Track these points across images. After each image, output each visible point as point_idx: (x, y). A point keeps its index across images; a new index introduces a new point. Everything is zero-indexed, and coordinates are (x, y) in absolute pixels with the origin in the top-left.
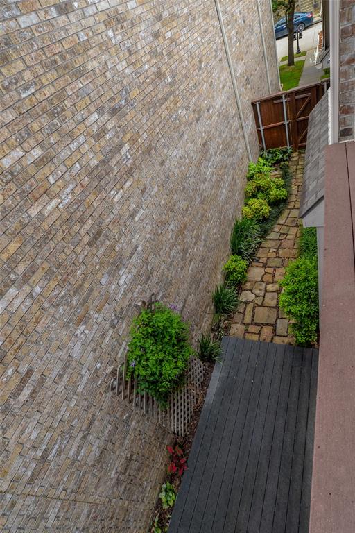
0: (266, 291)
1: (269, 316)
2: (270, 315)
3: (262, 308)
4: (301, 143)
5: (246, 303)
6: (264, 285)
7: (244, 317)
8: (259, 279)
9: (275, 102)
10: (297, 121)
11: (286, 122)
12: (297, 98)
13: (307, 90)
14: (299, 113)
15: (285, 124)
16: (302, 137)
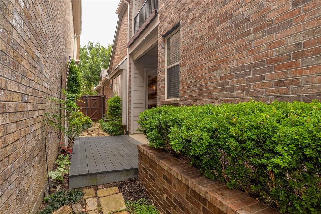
4: (92, 118)
9: (83, 98)
10: (92, 108)
11: (87, 107)
12: (92, 99)
13: (96, 97)
14: (93, 105)
15: (86, 108)
16: (93, 115)
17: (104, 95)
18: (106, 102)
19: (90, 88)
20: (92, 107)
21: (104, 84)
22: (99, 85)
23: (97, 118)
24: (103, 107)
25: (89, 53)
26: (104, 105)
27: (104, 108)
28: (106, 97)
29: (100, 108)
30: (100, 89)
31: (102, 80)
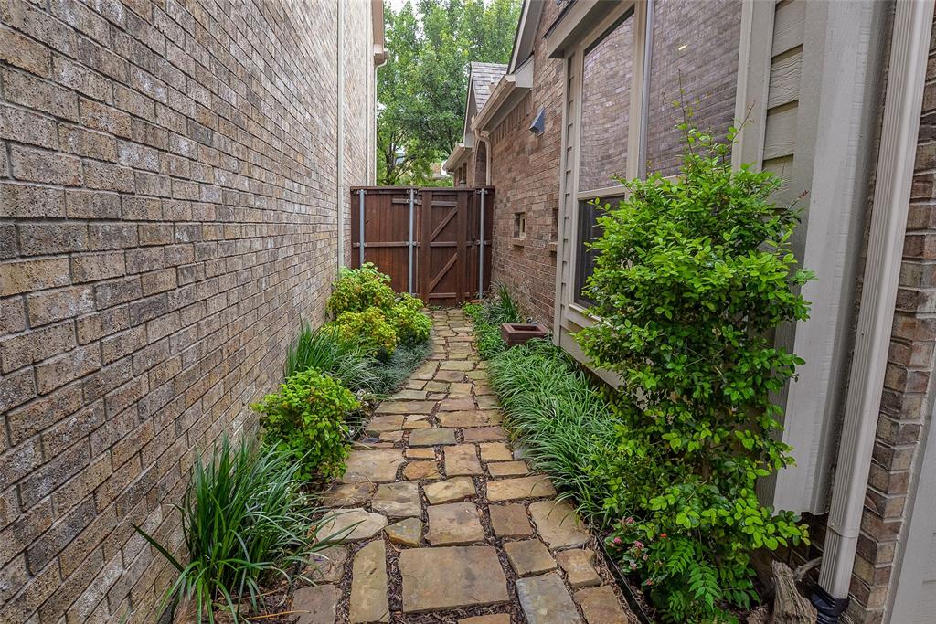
0: (426, 503)
1: (470, 577)
2: (476, 570)
3: (427, 553)
4: (433, 291)
5: (351, 546)
6: (413, 488)
7: (346, 597)
8: (391, 475)
9: (395, 200)
10: (432, 247)
11: (411, 243)
12: (435, 203)
13: (453, 194)
14: (436, 231)
15: (408, 247)
16: (435, 281)
17: (488, 184)
18: (500, 218)
19: (426, 169)
20: (433, 244)
21: (486, 134)
22: (462, 145)
23: (453, 294)
24: (481, 242)
25: (421, 25)
26: (488, 236)
27: (488, 247)
28: (498, 196)
29: (469, 247)
30: (465, 165)
31: (479, 111)
